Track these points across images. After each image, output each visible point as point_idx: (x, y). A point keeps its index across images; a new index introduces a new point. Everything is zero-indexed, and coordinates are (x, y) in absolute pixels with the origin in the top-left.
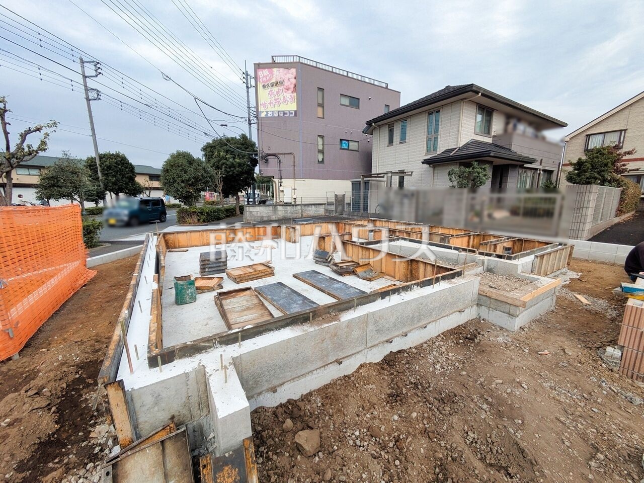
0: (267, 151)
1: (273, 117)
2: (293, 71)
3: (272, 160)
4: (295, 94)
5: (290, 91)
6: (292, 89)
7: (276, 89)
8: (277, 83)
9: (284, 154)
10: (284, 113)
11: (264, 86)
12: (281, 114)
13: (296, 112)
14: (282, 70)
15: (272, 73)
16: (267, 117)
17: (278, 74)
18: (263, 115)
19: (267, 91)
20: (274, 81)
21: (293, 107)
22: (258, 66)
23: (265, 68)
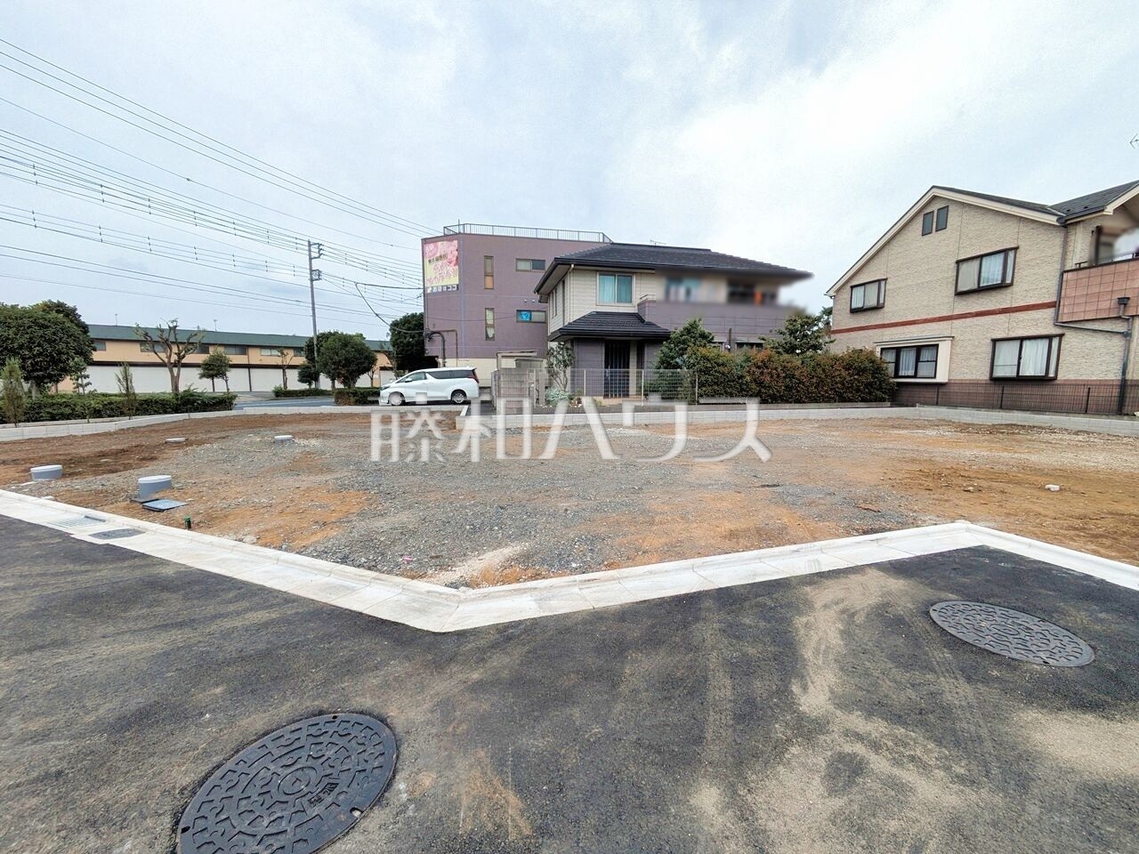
0: (432, 329)
1: (438, 293)
2: (456, 242)
3: (437, 338)
4: (457, 267)
5: (452, 265)
6: (455, 262)
7: (440, 263)
8: (441, 256)
9: (448, 331)
10: (448, 288)
11: (430, 261)
12: (445, 289)
13: (458, 285)
14: (445, 243)
15: (436, 247)
16: (433, 294)
17: (443, 247)
18: (429, 291)
19: (433, 266)
20: (438, 255)
21: (454, 280)
22: (425, 241)
23: (430, 243)
